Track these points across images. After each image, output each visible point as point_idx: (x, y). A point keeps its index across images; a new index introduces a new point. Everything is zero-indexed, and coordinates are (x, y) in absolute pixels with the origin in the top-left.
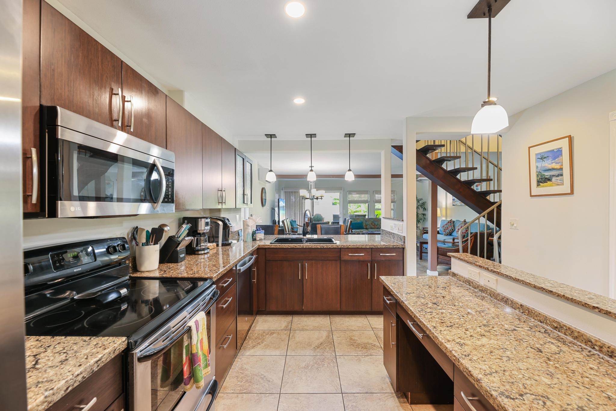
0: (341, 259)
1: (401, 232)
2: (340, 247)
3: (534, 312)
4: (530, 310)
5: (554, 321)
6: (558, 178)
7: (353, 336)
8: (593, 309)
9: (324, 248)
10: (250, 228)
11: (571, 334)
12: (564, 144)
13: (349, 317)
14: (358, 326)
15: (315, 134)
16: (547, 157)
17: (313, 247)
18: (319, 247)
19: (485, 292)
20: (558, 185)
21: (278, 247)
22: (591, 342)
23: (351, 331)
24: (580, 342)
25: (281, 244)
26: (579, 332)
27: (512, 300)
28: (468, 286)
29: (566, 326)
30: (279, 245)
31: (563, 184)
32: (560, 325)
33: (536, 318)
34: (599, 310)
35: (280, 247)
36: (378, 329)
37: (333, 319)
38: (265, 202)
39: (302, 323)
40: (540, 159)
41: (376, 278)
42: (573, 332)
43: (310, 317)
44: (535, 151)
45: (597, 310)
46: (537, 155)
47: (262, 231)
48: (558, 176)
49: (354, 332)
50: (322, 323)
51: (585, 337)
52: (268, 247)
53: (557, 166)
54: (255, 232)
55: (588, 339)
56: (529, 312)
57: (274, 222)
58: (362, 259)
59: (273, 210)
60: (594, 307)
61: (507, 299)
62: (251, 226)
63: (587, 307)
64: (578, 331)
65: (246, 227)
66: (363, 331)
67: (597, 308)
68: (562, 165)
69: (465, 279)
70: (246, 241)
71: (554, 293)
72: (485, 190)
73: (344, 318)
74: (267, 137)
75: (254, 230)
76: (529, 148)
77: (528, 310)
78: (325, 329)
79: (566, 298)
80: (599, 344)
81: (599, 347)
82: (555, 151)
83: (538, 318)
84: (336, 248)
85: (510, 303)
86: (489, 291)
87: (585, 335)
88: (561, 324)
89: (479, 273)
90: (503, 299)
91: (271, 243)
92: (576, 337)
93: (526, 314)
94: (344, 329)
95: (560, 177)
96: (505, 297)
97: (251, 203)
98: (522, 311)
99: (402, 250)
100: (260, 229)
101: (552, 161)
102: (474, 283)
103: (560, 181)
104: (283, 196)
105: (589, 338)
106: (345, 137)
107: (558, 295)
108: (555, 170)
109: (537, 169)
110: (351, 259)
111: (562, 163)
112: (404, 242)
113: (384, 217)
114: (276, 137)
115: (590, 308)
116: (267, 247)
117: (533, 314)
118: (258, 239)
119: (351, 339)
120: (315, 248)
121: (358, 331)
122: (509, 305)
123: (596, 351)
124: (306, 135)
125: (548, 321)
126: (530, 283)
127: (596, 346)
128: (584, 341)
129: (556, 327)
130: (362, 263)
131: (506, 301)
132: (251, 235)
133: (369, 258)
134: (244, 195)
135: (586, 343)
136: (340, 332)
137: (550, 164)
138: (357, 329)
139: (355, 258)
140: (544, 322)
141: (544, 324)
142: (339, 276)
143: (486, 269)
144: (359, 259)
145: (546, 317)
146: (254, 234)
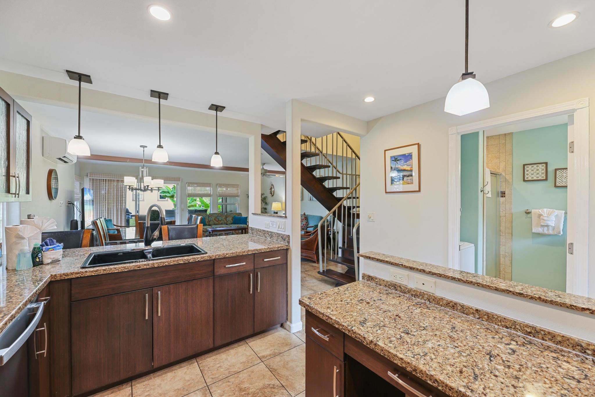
0: (215, 275)
1: (284, 230)
2: (213, 258)
3: (496, 317)
4: (490, 315)
5: (527, 326)
6: (408, 178)
7: (242, 382)
8: (582, 311)
9: (189, 263)
10: (26, 241)
11: (552, 338)
12: (414, 150)
13: (225, 351)
14: (241, 363)
15: (168, 94)
16: (400, 159)
17: (172, 264)
18: (182, 262)
19: (421, 297)
20: (408, 183)
21: (102, 272)
22: (581, 346)
23: (236, 375)
24: (565, 347)
25: (107, 267)
26: (563, 336)
27: (462, 305)
28: (394, 291)
29: (544, 331)
30: (102, 269)
31: (412, 183)
32: (535, 330)
33: (500, 324)
34: (591, 312)
35: (105, 272)
36: (267, 356)
37: (204, 364)
38: (56, 192)
39: (152, 392)
40: (394, 161)
41: (259, 291)
42: (554, 336)
43: (166, 373)
44: (390, 154)
45: (588, 312)
46: (391, 157)
47: (58, 244)
48: (408, 176)
49: (241, 376)
50: (187, 378)
51: (572, 342)
52: (78, 275)
53: (408, 168)
54: (39, 248)
55: (576, 343)
56: (488, 317)
57: (73, 224)
58: (243, 270)
59: (70, 205)
60: (583, 308)
61: (455, 304)
62: (29, 239)
63: (573, 309)
64: (561, 335)
65: (14, 240)
66: (251, 368)
67: (588, 309)
68: (412, 167)
69: (389, 283)
70: (15, 270)
71: (525, 296)
72: (332, 187)
73: (218, 356)
74: (71, 78)
75: (39, 246)
76: (385, 151)
77: (488, 315)
78: (197, 388)
79: (543, 300)
80: (592, 348)
81: (593, 352)
82: (407, 155)
83: (503, 323)
84: (207, 260)
85: (459, 308)
86: (426, 296)
87: (572, 339)
88: (537, 329)
89: (408, 275)
90: (449, 303)
91: (83, 268)
92: (559, 341)
93: (484, 319)
94: (225, 376)
95: (410, 177)
96: (451, 302)
97: (28, 192)
98: (477, 316)
99: (285, 252)
100: (53, 242)
101: (404, 163)
102: (402, 287)
103: (410, 181)
104: (87, 185)
105: (578, 342)
106: (210, 109)
107: (532, 298)
108: (406, 171)
109: (391, 169)
110: (229, 272)
111: (412, 165)
112: (289, 242)
113: (254, 213)
114: (91, 82)
115: (578, 310)
116: (74, 276)
117: (494, 319)
118: (46, 261)
119: (241, 390)
120: (175, 265)
121: (245, 371)
122: (458, 310)
123: (588, 355)
124: (152, 91)
125: (517, 327)
126: (488, 286)
127: (589, 350)
128: (571, 346)
129: (530, 333)
130: (242, 274)
131: (453, 306)
132: (29, 256)
133: (250, 267)
134: (8, 175)
135: (574, 348)
136: (220, 383)
137: (402, 166)
138: (242, 367)
139: (234, 270)
140: (511, 328)
141: (512, 329)
142: (212, 300)
143: (420, 271)
144: (240, 270)
145: (515, 322)
146: (36, 254)
